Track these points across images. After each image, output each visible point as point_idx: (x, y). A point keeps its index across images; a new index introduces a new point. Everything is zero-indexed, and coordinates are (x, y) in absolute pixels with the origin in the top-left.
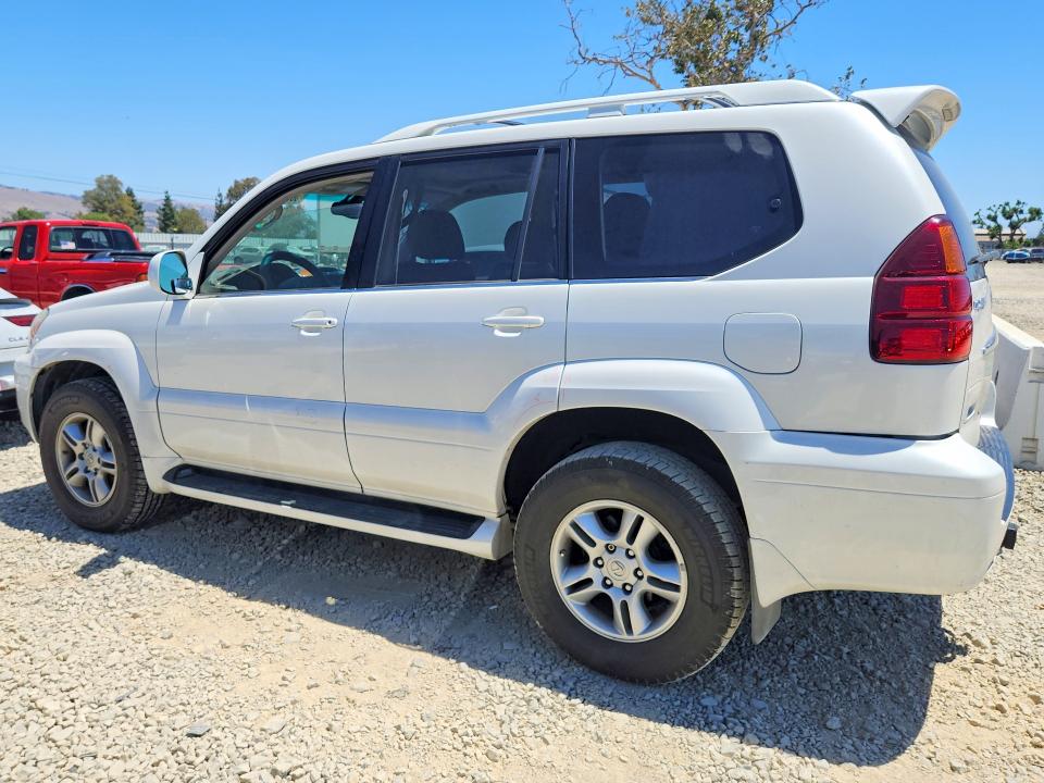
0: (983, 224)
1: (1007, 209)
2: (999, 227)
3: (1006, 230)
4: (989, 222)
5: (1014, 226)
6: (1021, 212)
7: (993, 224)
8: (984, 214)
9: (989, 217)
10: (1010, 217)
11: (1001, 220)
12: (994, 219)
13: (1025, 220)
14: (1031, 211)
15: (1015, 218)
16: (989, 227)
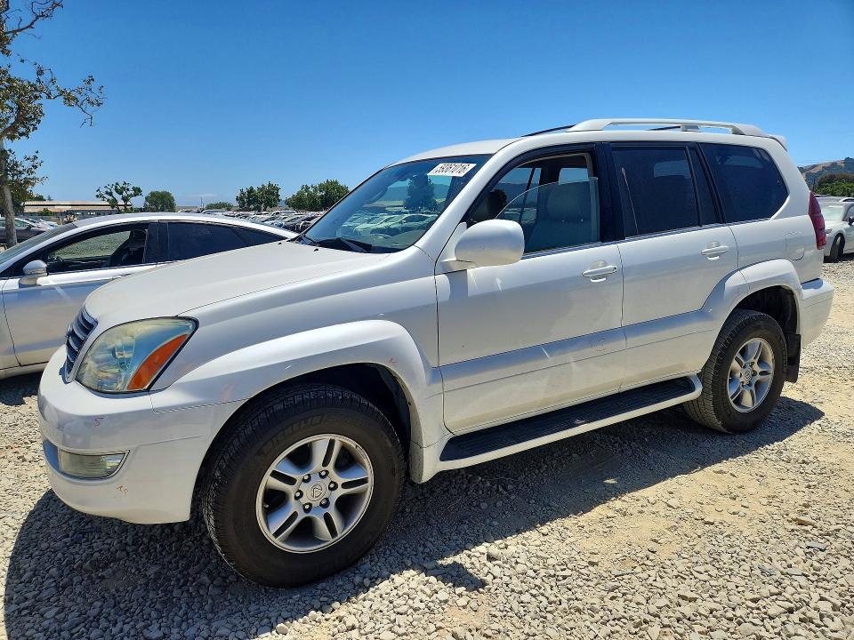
0: (104, 197)
1: (119, 188)
2: (115, 201)
3: (121, 202)
4: (108, 197)
5: (125, 199)
6: (128, 190)
7: (110, 198)
8: (103, 191)
9: (107, 193)
10: (121, 193)
11: (115, 194)
12: (111, 194)
13: (131, 196)
14: (134, 189)
15: (124, 194)
16: (108, 200)
